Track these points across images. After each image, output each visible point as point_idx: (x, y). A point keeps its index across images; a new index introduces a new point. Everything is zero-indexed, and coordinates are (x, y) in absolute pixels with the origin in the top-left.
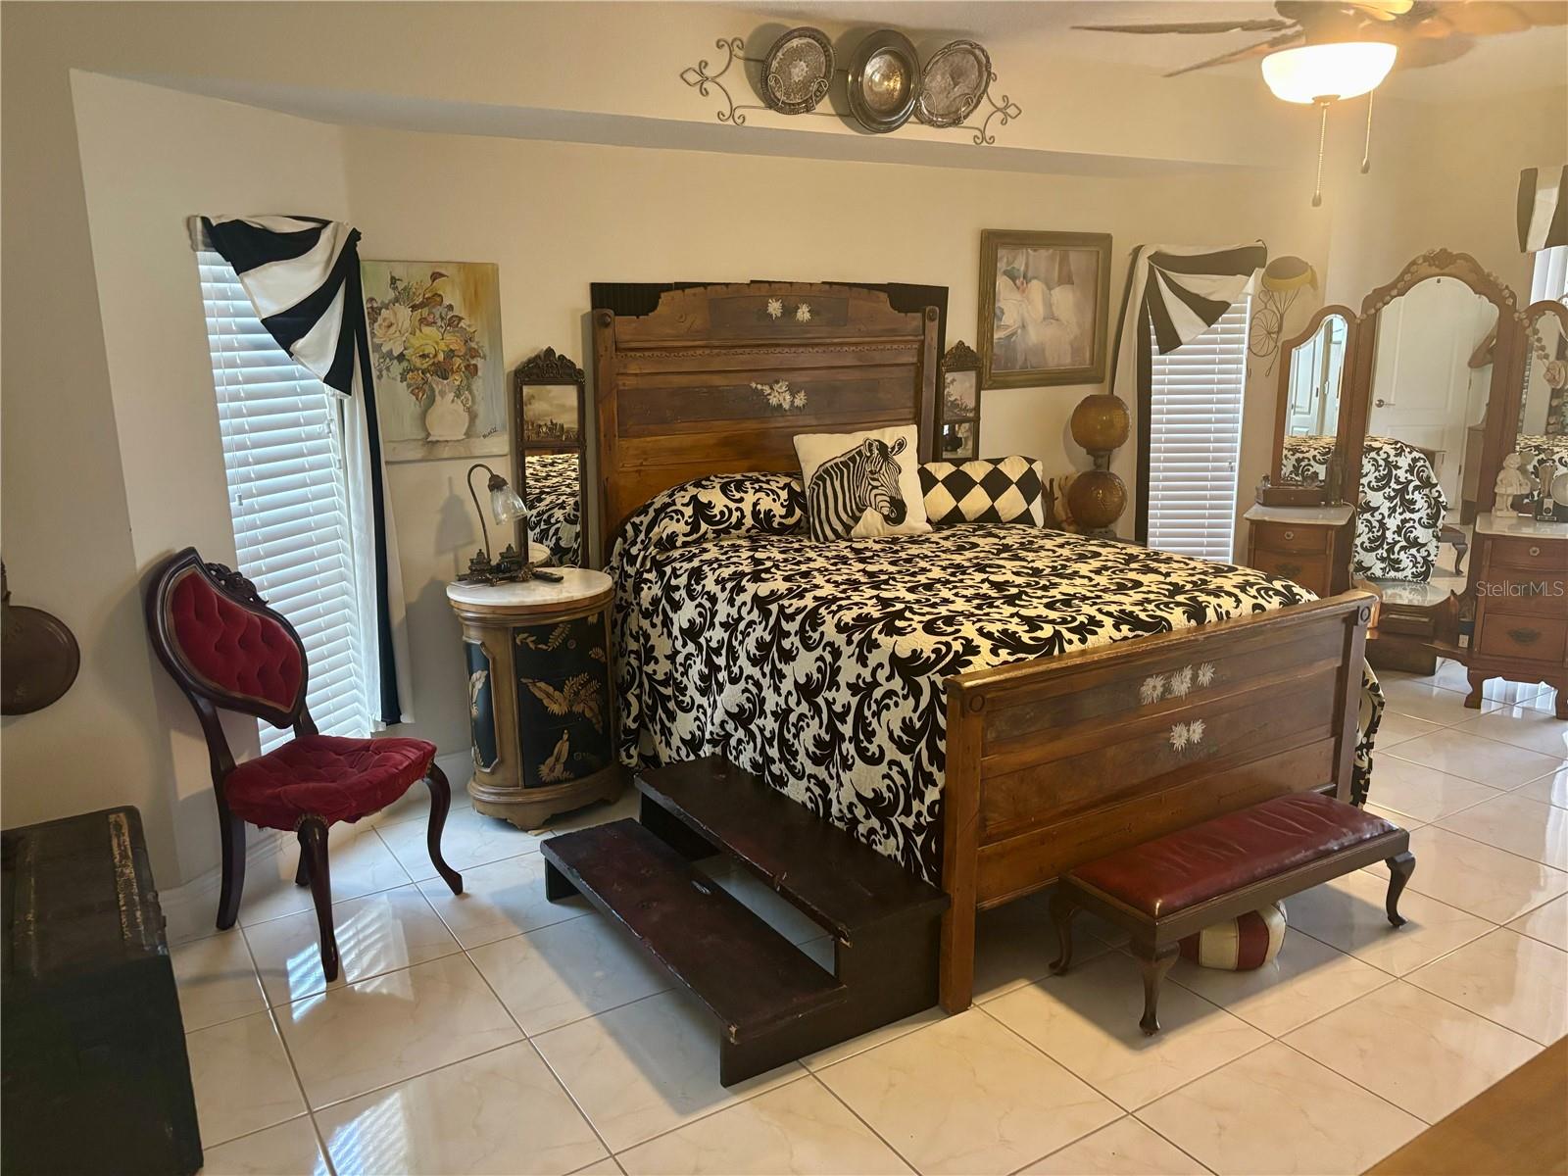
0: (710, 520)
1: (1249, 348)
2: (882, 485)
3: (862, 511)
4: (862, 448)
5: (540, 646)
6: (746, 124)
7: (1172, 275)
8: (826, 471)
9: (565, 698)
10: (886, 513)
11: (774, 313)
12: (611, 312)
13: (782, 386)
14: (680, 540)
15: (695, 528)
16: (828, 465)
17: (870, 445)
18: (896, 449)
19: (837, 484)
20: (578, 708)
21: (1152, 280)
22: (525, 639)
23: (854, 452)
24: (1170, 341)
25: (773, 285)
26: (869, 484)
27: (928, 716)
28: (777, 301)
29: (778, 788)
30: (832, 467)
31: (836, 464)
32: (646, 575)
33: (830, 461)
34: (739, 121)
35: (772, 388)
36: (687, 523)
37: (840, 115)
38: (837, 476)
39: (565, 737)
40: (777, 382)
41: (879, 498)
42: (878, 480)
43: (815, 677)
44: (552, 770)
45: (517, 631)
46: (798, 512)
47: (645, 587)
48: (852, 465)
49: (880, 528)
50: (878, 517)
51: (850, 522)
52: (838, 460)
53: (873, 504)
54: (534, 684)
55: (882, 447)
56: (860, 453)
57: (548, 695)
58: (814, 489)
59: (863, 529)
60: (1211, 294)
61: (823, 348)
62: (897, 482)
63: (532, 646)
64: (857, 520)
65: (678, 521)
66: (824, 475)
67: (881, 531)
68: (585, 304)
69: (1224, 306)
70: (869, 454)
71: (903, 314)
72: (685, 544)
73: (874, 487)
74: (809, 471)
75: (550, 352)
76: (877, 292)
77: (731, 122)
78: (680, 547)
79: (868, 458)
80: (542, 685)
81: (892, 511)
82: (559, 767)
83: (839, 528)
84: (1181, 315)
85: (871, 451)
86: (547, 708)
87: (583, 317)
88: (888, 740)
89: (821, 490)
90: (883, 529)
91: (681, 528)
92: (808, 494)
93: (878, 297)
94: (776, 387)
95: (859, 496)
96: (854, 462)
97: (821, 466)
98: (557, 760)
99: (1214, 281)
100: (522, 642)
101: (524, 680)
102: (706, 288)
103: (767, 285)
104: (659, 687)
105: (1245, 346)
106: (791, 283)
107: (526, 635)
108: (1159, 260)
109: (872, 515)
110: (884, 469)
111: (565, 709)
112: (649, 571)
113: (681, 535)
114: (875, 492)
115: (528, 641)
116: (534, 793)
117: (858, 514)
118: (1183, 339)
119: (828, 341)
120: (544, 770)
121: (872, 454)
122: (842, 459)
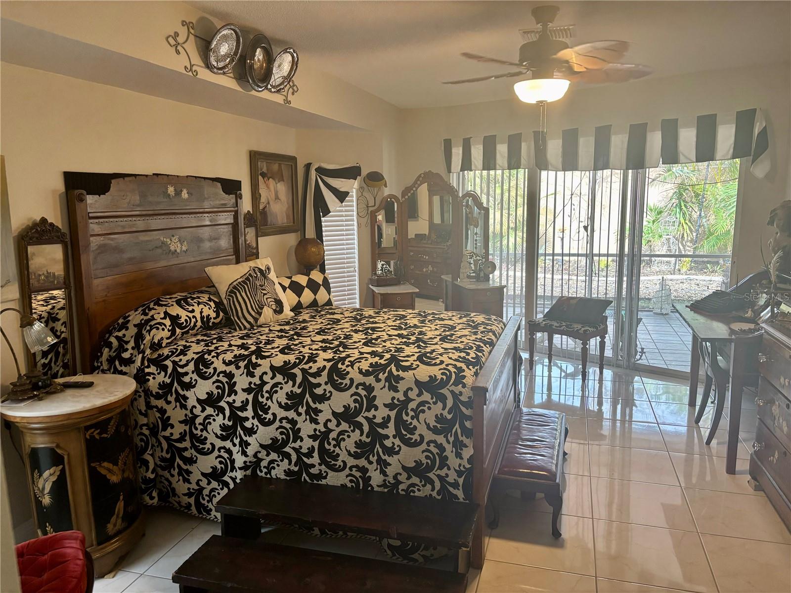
0: (180, 326)
1: (358, 214)
2: (268, 293)
3: (262, 309)
4: (250, 272)
5: (102, 436)
6: (197, 77)
7: (325, 178)
8: (235, 287)
9: (119, 469)
10: (274, 308)
11: (171, 193)
12: (85, 192)
13: (175, 239)
14: (165, 342)
15: (173, 332)
16: (235, 283)
17: (254, 270)
18: (267, 272)
19: (243, 294)
20: (126, 475)
21: (317, 180)
22: (93, 433)
23: (248, 274)
24: (327, 212)
25: (169, 176)
26: (261, 293)
27: (455, 411)
28: (172, 186)
29: (315, 482)
30: (237, 284)
31: (239, 283)
32: (147, 370)
33: (236, 281)
34: (195, 74)
35: (171, 240)
36: (169, 330)
37: (235, 78)
38: (242, 289)
39: (121, 497)
40: (173, 236)
41: (269, 300)
42: (265, 290)
43: (351, 406)
44: (115, 525)
45: (87, 428)
46: (221, 314)
47: (151, 378)
48: (248, 282)
49: (272, 317)
50: (271, 311)
51: (257, 316)
52: (240, 280)
53: (267, 304)
54: (100, 466)
55: (261, 270)
56: (250, 275)
57: (109, 470)
58: (229, 299)
59: (264, 320)
60: (340, 188)
61: (194, 215)
62: (275, 290)
63: (97, 437)
64: (260, 314)
65: (163, 330)
66: (233, 290)
67: (272, 319)
68: (59, 185)
69: (346, 194)
70: (255, 275)
71: (228, 195)
72: (168, 344)
73: (265, 294)
74: (223, 289)
75: (44, 220)
76: (216, 183)
77: (190, 74)
78: (165, 347)
79: (256, 277)
80: (106, 464)
81: (277, 307)
82: (120, 521)
83: (251, 320)
84: (330, 198)
85: (256, 273)
86: (110, 480)
87: (60, 195)
88: (426, 429)
89: (235, 299)
90: (273, 318)
91: (166, 334)
92: (225, 302)
93: (216, 185)
94: (173, 239)
95: (258, 300)
96: (249, 281)
97: (230, 285)
98: (118, 516)
99: (342, 181)
100: (90, 436)
101: (93, 465)
102: (136, 178)
103: (166, 176)
104: (175, 444)
105: (355, 213)
106: (178, 176)
107: (93, 430)
108: (320, 170)
109: (268, 310)
110: (266, 284)
111: (120, 477)
112: (148, 367)
113: (165, 339)
114: (266, 297)
115: (95, 434)
116: (106, 547)
117: (260, 311)
118: (331, 210)
119: (197, 210)
120: (110, 526)
121: (257, 275)
122: (241, 280)
